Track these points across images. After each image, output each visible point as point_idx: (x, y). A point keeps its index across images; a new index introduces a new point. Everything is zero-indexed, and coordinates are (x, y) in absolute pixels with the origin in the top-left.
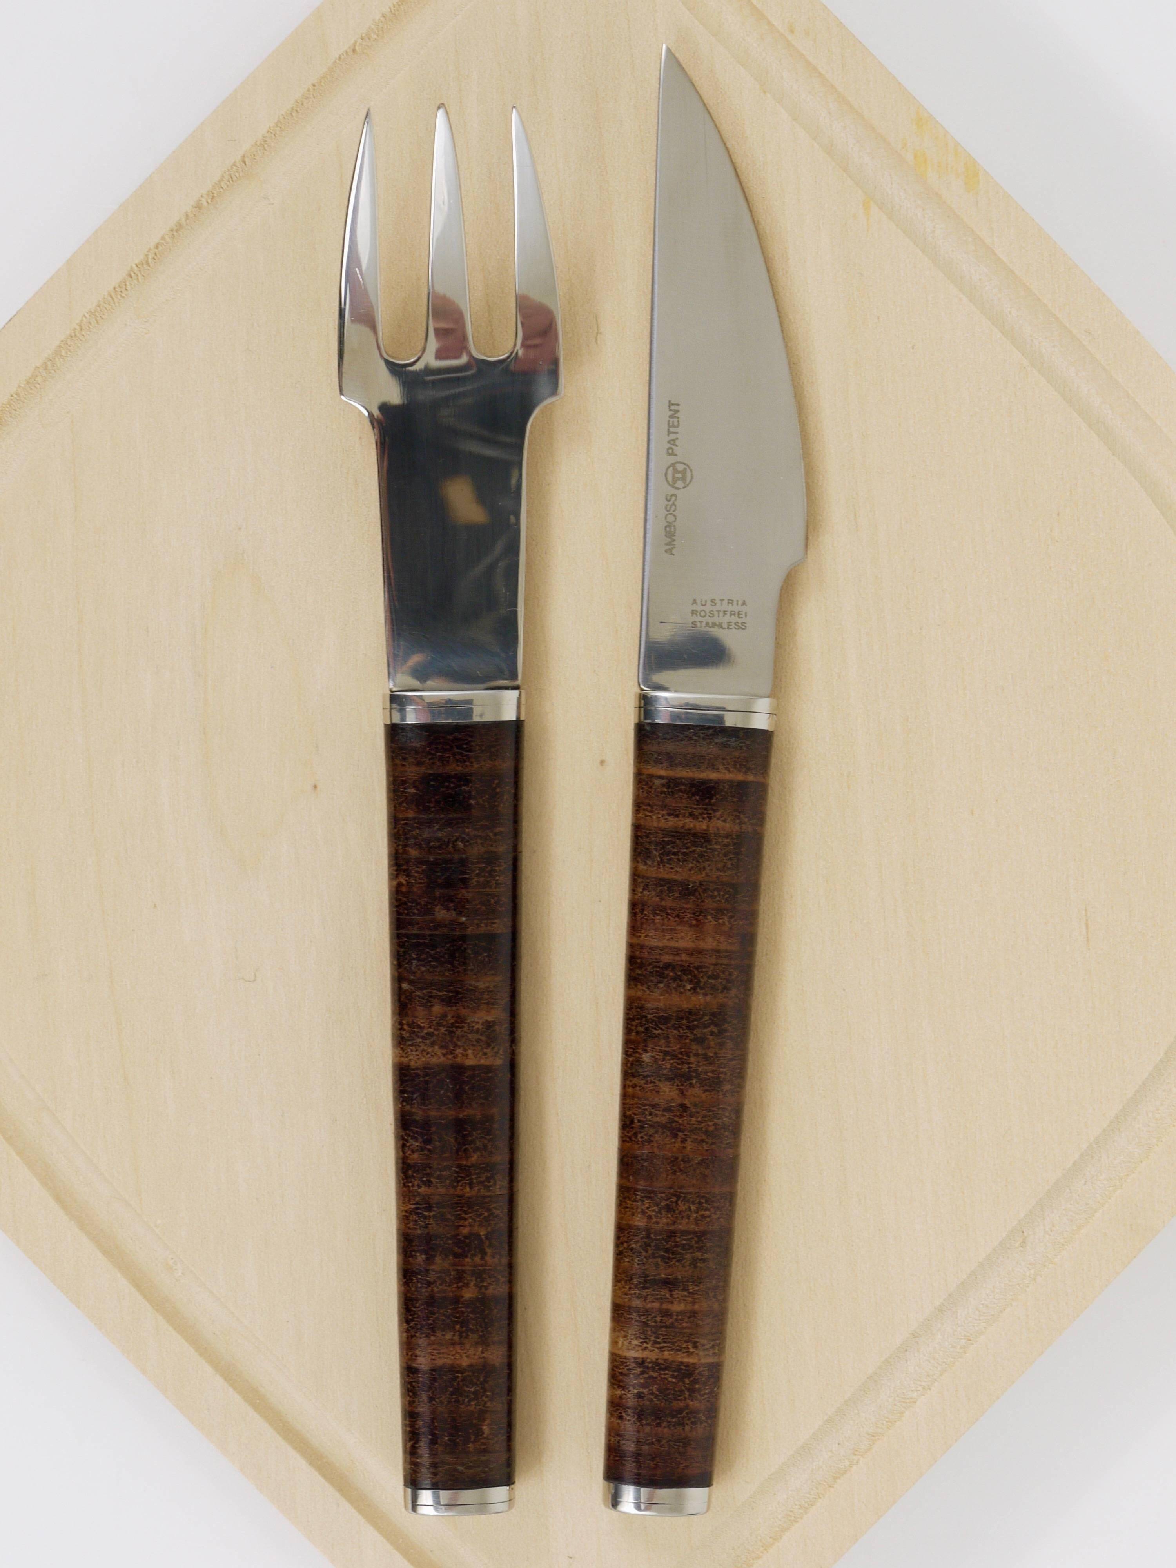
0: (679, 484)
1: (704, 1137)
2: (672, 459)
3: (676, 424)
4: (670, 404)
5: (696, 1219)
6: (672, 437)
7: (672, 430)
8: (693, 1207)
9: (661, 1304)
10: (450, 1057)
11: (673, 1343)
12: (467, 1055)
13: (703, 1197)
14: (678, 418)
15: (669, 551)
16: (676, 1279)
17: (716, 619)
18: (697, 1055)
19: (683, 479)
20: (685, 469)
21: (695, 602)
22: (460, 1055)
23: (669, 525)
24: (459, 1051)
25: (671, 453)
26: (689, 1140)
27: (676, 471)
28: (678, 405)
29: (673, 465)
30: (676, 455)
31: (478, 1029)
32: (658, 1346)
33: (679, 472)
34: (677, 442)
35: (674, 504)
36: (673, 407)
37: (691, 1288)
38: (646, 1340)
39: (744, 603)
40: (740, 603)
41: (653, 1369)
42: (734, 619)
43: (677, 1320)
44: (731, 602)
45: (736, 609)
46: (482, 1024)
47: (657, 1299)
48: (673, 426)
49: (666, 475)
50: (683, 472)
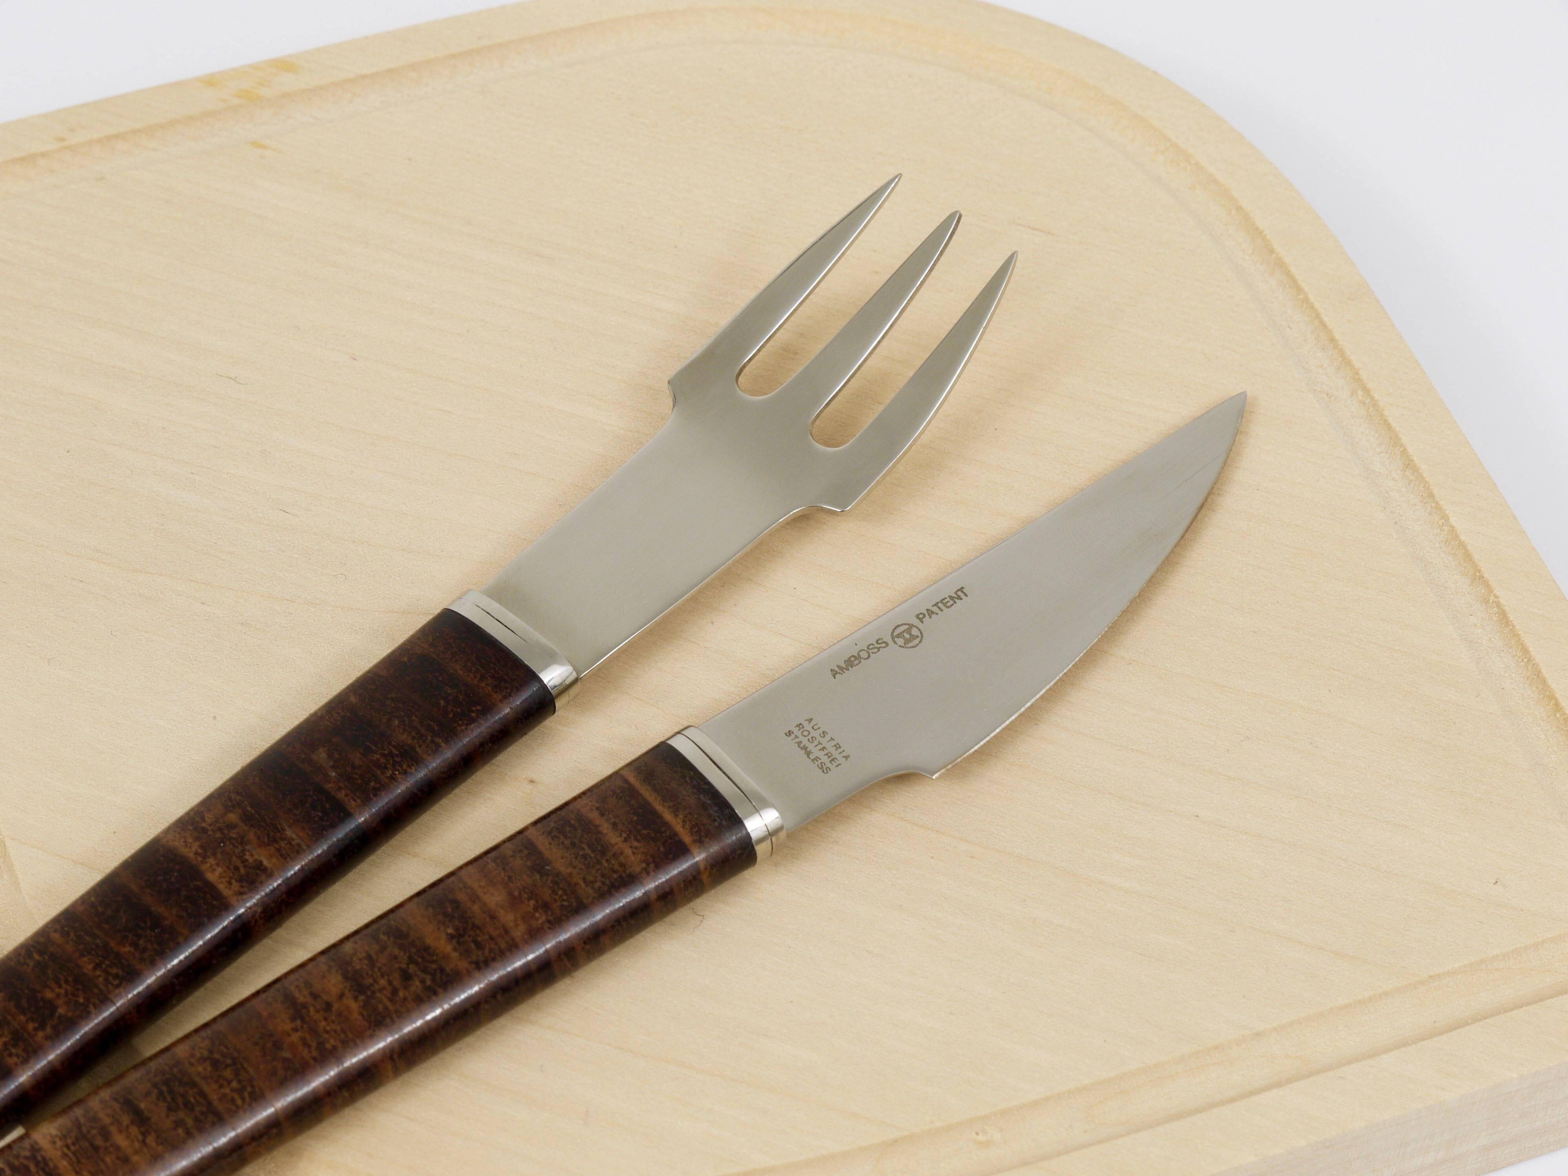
0: (900, 641)
1: (314, 1044)
2: (916, 622)
3: (948, 604)
4: (961, 590)
5: (225, 1095)
6: (935, 609)
7: (940, 605)
8: (234, 1084)
9: (112, 1124)
10: (200, 859)
11: (79, 1162)
12: (215, 870)
13: (253, 1086)
14: (955, 603)
15: (834, 673)
16: (149, 1119)
17: (811, 747)
18: (390, 983)
19: (907, 641)
20: (917, 637)
21: (810, 720)
22: (208, 865)
23: (858, 657)
24: (212, 861)
25: (920, 617)
26: (299, 1034)
27: (908, 631)
28: (966, 595)
29: (911, 626)
30: (922, 622)
31: (247, 860)
32: (66, 1150)
33: (910, 634)
34: (934, 616)
35: (879, 649)
36: (960, 593)
37: (150, 1140)
38: (63, 1137)
39: (847, 757)
40: (844, 754)
41: (37, 1164)
42: (825, 759)
43: (106, 1148)
44: (837, 746)
45: (836, 754)
46: (256, 860)
47: (113, 1117)
48: (945, 605)
49: (898, 626)
50: (913, 637)
